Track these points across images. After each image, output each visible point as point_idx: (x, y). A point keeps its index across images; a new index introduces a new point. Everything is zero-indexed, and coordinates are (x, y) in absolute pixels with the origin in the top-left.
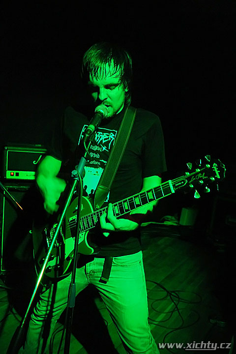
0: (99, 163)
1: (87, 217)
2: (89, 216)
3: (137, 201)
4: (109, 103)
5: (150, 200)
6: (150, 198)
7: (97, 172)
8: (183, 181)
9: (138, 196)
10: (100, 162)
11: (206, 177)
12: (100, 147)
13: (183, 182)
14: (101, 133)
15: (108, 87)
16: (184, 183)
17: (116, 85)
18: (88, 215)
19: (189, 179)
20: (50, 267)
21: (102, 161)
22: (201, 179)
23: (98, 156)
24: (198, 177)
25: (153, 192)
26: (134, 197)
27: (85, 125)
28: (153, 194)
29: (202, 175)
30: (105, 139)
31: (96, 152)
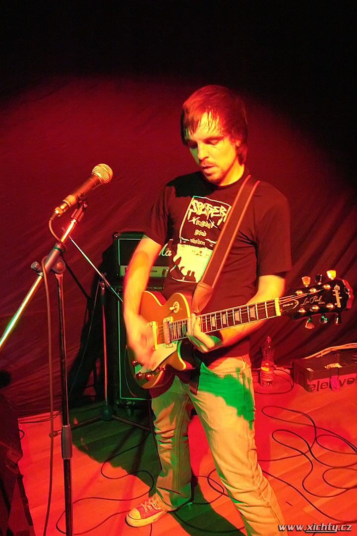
0: (204, 243)
1: (181, 322)
2: (184, 322)
3: (237, 316)
4: (212, 164)
5: (252, 319)
6: (251, 316)
7: (201, 252)
8: (293, 302)
9: (239, 309)
10: (205, 241)
11: (323, 303)
12: (209, 222)
13: (292, 304)
14: (211, 206)
15: (208, 141)
16: (294, 305)
17: (218, 139)
18: (182, 320)
19: (301, 300)
20: (140, 373)
21: (208, 240)
22: (316, 304)
23: (204, 234)
24: (312, 300)
25: (255, 309)
26: (235, 310)
27: (194, 196)
28: (255, 311)
29: (318, 299)
30: (215, 213)
31: (204, 229)
